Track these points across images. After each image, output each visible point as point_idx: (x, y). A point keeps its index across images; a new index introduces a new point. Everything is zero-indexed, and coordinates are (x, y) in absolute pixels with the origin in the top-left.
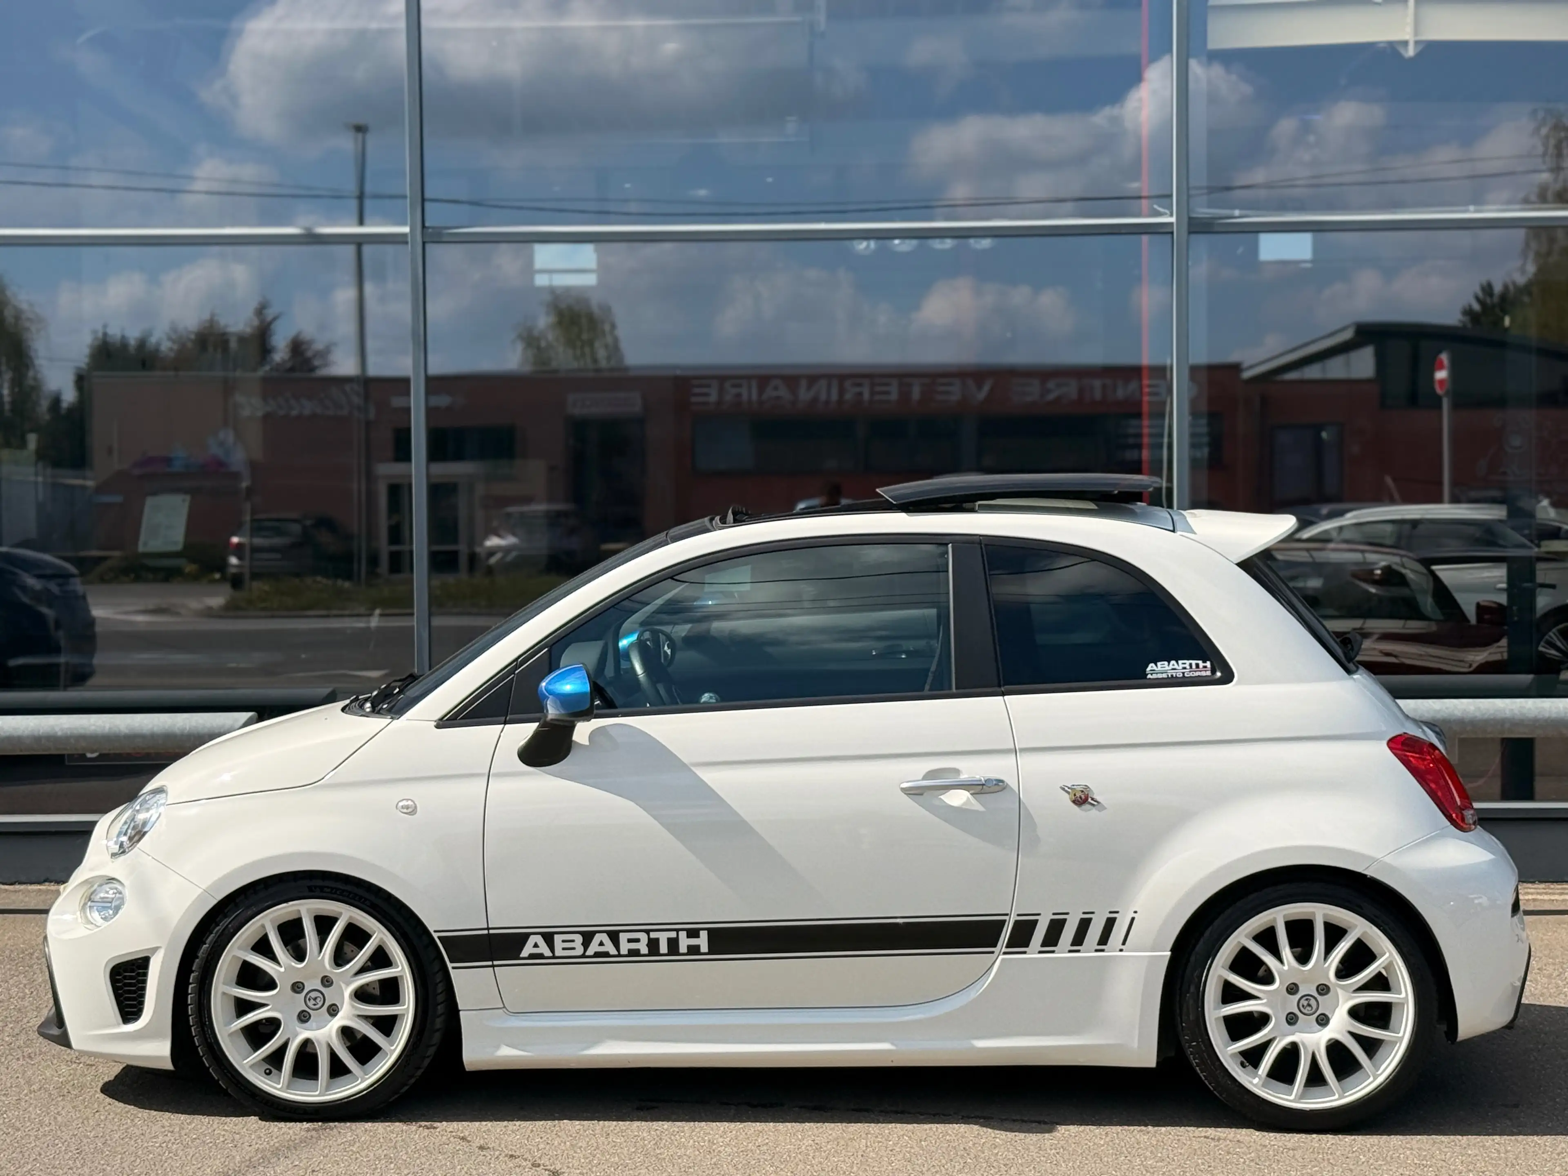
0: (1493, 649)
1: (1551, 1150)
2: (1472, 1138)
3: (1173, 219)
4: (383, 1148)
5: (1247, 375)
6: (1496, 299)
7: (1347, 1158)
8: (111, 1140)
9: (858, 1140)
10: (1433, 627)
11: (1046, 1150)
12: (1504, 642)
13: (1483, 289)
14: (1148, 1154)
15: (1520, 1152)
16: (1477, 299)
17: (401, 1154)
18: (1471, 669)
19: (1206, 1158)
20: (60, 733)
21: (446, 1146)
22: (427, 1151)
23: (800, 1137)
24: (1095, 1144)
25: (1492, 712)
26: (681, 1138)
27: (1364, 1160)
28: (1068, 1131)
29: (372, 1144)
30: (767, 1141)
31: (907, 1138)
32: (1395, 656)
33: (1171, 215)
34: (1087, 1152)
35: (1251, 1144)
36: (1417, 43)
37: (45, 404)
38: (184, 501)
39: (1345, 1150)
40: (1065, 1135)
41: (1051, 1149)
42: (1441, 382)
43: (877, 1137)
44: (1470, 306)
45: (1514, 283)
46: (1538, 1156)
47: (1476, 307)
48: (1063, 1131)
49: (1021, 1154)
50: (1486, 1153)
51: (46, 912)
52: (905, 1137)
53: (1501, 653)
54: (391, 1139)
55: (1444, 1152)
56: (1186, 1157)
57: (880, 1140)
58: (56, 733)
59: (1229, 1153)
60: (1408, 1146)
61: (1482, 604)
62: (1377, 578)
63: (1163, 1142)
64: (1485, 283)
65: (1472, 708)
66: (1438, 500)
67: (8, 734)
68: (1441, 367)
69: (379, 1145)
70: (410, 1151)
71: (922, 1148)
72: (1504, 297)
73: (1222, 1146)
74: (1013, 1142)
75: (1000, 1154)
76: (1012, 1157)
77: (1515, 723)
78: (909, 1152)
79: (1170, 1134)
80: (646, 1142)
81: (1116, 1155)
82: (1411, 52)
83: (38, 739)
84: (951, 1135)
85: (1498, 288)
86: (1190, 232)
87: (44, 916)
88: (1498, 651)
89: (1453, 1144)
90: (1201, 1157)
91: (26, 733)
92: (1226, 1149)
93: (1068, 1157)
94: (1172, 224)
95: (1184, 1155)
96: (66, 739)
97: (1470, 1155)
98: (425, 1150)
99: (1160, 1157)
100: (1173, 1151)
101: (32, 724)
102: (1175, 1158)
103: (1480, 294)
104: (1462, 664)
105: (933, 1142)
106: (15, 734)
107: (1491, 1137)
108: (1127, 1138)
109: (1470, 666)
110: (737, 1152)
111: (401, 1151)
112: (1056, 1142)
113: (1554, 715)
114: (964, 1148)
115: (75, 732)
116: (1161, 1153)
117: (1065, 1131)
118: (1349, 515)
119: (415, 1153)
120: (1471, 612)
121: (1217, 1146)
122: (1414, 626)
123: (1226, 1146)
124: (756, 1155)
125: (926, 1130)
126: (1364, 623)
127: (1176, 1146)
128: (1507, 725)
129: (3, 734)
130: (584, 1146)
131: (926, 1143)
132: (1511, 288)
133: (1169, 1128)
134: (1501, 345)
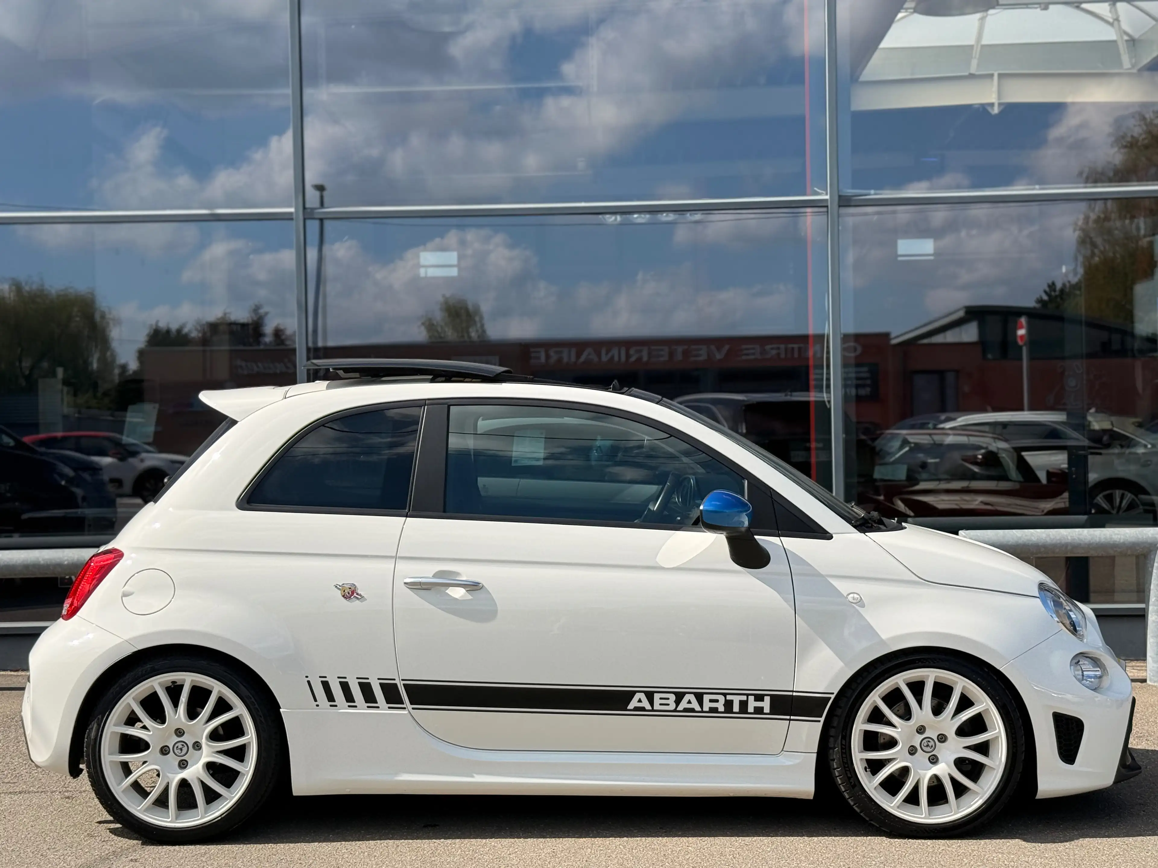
0: (1058, 500)
1: (1108, 853)
2: (1049, 845)
3: (827, 197)
4: (226, 858)
5: (894, 342)
6: (1057, 293)
7: (954, 860)
8: (24, 853)
9: (585, 849)
10: (1017, 486)
11: (726, 855)
12: (1066, 495)
13: (1049, 286)
14: (803, 858)
15: (1085, 855)
16: (1045, 292)
17: (238, 863)
18: (1043, 513)
19: (846, 861)
20: (42, 562)
21: (274, 856)
22: (259, 860)
23: (542, 847)
24: (763, 850)
25: (1058, 538)
26: (452, 849)
27: (966, 862)
28: (744, 840)
29: (219, 855)
30: (517, 850)
31: (622, 847)
32: (992, 505)
33: (827, 194)
34: (757, 857)
35: (881, 850)
36: (1000, 104)
37: (117, 371)
38: (154, 408)
39: (952, 854)
40: (741, 844)
41: (730, 855)
42: (1022, 337)
43: (600, 846)
44: (1041, 297)
45: (1069, 282)
46: (1099, 858)
47: (1045, 298)
48: (740, 841)
49: (707, 859)
50: (1059, 856)
51: (23, 689)
52: (621, 847)
53: (1064, 502)
54: (233, 851)
55: (1027, 855)
56: (831, 860)
57: (601, 848)
58: (40, 562)
59: (864, 857)
60: (1000, 851)
61: (1051, 470)
62: (979, 461)
63: (815, 849)
64: (1050, 282)
65: (1044, 536)
66: (1021, 409)
67: (6, 563)
68: (1021, 327)
69: (223, 856)
70: (245, 860)
71: (632, 854)
72: (1062, 291)
73: (859, 852)
74: (702, 849)
75: (691, 859)
76: (700, 861)
77: (1076, 546)
78: (622, 858)
79: (821, 842)
80: (425, 852)
81: (779, 859)
82: (996, 110)
83: (26, 567)
84: (655, 845)
85: (1059, 286)
86: (839, 206)
87: (22, 692)
88: (1062, 501)
89: (1034, 849)
90: (843, 860)
91: (19, 562)
92: (862, 854)
93: (742, 861)
94: (826, 200)
95: (830, 859)
96: (47, 566)
97: (1047, 858)
98: (257, 860)
99: (812, 861)
100: (822, 856)
101: (23, 556)
102: (823, 861)
103: (1047, 289)
104: (1037, 510)
105: (642, 850)
106: (11, 563)
107: (1063, 844)
108: (788, 846)
109: (1043, 511)
110: (492, 859)
111: (239, 861)
112: (734, 850)
113: (1103, 540)
114: (664, 855)
115: (53, 562)
116: (813, 857)
117: (742, 841)
118: (959, 419)
119: (249, 862)
120: (1043, 477)
121: (856, 851)
122: (1003, 485)
123: (862, 852)
124: (506, 861)
125: (638, 841)
126: (970, 483)
127: (824, 851)
128: (1069, 548)
129: (2, 563)
130: (377, 855)
131: (636, 851)
132: (1068, 285)
133: (820, 838)
134: (1061, 319)
